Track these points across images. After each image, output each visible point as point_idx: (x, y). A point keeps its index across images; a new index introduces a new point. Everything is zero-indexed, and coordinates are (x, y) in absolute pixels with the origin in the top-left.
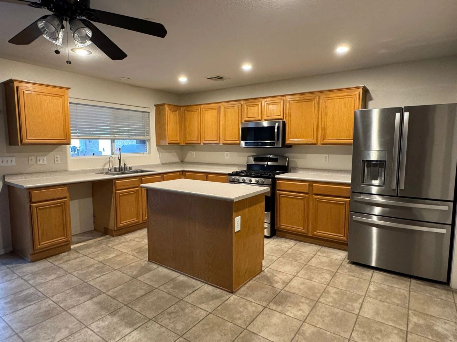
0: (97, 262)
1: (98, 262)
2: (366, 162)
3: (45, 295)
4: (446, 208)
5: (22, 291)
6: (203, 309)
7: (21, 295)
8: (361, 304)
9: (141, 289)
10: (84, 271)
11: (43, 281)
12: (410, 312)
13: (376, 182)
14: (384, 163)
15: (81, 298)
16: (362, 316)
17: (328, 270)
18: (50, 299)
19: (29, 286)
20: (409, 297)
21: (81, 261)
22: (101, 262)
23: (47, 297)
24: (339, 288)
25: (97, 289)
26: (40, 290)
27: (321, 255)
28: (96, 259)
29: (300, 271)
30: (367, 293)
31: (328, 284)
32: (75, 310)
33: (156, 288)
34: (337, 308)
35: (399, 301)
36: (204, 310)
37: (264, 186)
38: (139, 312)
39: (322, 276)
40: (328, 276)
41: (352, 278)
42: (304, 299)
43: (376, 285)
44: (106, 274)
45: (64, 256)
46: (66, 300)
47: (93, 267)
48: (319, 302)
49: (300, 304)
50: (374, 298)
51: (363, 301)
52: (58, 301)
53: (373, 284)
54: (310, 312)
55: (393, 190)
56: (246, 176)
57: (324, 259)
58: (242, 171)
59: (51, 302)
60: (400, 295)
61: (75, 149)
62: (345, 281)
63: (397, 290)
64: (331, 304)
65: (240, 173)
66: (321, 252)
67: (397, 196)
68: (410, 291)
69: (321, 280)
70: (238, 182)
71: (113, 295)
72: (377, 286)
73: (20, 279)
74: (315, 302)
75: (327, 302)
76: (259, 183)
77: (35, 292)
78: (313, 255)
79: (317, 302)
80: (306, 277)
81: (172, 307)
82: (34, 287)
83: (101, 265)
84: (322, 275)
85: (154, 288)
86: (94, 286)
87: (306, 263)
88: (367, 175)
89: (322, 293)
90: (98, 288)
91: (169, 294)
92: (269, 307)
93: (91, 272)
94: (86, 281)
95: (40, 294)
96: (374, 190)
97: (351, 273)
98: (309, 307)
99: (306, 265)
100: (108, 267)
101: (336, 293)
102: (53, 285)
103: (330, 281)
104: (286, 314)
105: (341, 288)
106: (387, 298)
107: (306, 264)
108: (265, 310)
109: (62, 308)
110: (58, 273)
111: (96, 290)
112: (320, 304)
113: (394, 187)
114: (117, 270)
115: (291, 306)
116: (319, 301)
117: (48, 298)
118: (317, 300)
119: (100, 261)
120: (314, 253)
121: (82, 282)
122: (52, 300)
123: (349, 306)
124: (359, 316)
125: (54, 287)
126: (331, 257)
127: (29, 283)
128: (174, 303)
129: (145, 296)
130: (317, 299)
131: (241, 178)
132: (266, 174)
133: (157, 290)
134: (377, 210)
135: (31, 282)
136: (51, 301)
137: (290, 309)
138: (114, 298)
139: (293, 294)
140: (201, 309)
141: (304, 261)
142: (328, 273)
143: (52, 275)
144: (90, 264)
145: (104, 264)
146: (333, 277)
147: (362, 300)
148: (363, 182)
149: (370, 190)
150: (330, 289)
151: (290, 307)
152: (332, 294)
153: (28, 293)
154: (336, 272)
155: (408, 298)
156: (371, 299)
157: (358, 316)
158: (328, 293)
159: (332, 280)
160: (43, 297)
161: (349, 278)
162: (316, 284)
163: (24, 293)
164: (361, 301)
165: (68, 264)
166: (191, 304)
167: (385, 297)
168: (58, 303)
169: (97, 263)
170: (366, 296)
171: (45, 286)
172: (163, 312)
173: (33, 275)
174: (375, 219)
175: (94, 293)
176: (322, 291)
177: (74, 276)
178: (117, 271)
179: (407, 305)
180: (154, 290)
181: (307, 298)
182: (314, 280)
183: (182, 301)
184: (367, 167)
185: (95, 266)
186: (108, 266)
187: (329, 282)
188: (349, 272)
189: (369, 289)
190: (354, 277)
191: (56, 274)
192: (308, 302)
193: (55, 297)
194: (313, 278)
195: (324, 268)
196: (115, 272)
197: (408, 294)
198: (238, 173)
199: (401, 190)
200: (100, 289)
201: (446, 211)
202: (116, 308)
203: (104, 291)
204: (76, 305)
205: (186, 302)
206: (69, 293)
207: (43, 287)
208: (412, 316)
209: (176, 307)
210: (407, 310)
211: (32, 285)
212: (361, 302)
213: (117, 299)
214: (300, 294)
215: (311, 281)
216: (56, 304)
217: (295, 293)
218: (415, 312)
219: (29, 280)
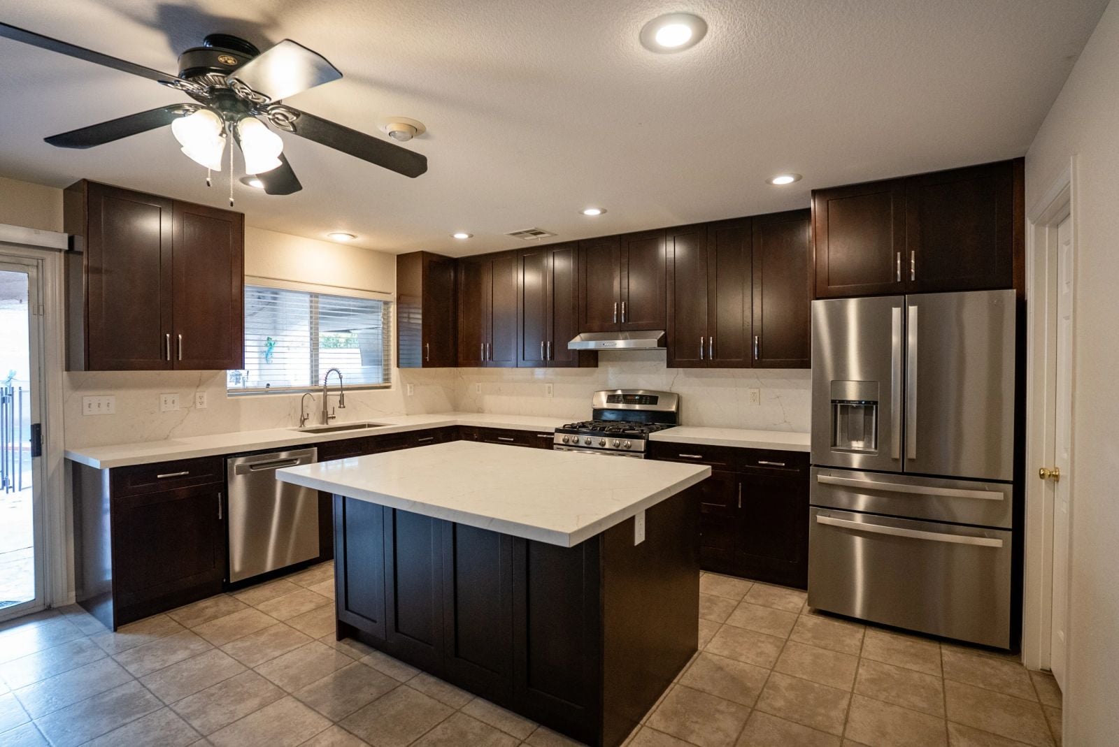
0: (275, 622)
1: (278, 622)
2: (839, 405)
3: (160, 700)
4: (998, 496)
5: (110, 690)
6: (505, 733)
7: (107, 699)
8: (845, 712)
9: (370, 685)
10: (248, 644)
11: (157, 666)
12: (950, 726)
13: (858, 445)
14: (874, 406)
15: (238, 707)
16: (852, 741)
17: (769, 636)
18: (171, 709)
19: (126, 677)
20: (944, 692)
21: (241, 619)
22: (283, 622)
23: (164, 703)
24: (797, 676)
25: (274, 684)
26: (149, 686)
27: (753, 601)
28: (275, 614)
29: (711, 639)
30: (857, 685)
31: (774, 667)
32: (223, 737)
33: (402, 684)
34: (797, 723)
35: (923, 701)
36: (509, 735)
37: (631, 454)
38: (366, 740)
39: (759, 650)
40: (770, 649)
41: (821, 651)
42: (725, 703)
43: (873, 665)
44: (293, 650)
45: (207, 607)
46: (205, 712)
47: (266, 634)
48: (756, 710)
49: (717, 716)
50: (871, 698)
51: (849, 705)
52: (188, 714)
53: (866, 664)
54: (740, 733)
55: (896, 460)
56: (593, 433)
57: (761, 612)
58: (583, 423)
59: (172, 716)
60: (923, 688)
61: (238, 377)
62: (808, 659)
63: (916, 676)
64: (782, 714)
65: (580, 427)
66: (752, 596)
67: (903, 473)
68: (943, 680)
69: (759, 659)
70: (577, 446)
71: (309, 699)
72: (874, 670)
73: (110, 662)
74: (750, 710)
75: (775, 709)
76: (620, 448)
77: (140, 692)
78: (736, 603)
79: (753, 709)
80: (726, 653)
81: (439, 727)
82: (136, 679)
83: (283, 628)
84: (759, 647)
85: (398, 684)
86: (268, 677)
87: (723, 622)
88: (842, 431)
89: (763, 689)
90: (276, 682)
91: (431, 697)
92: (649, 725)
93: (263, 644)
94: (252, 665)
95: (149, 696)
96: (856, 461)
97: (817, 642)
98: (736, 723)
99: (724, 626)
100: (298, 633)
101: (791, 687)
102: (179, 676)
103: (777, 661)
104: (689, 740)
105: (801, 676)
106: (898, 696)
107: (723, 624)
108: (642, 731)
109: (196, 731)
110: (192, 646)
111: (272, 687)
112: (759, 713)
113: (896, 453)
114: (318, 640)
115: (699, 720)
116: (756, 708)
117: (166, 706)
118: (752, 706)
119: (283, 620)
120: (739, 598)
121: (243, 668)
122: (174, 711)
123: (820, 718)
124: (845, 740)
125: (181, 679)
126: (775, 606)
127: (127, 671)
128: (443, 719)
129: (377, 702)
130: (752, 704)
131: (583, 439)
132: (634, 430)
133: (404, 687)
134: (862, 501)
135: (132, 668)
136: (172, 712)
137: (697, 727)
138: (310, 708)
139: (702, 692)
140: (501, 731)
141: (719, 615)
142: (770, 643)
143: (179, 652)
144: (261, 626)
145: (290, 626)
146: (782, 651)
147: (847, 702)
148: (835, 445)
149: (849, 460)
150: (777, 678)
151: (697, 722)
152: (784, 690)
153: (123, 695)
154: (787, 641)
155: (942, 695)
156: (866, 698)
157: (842, 741)
158: (775, 688)
159: (781, 657)
160: (158, 705)
161: (815, 651)
162: (747, 668)
163: (115, 695)
164: (844, 704)
165: (214, 625)
166: (478, 720)
167: (893, 693)
168: (189, 718)
169: (276, 624)
170: (855, 691)
171: (161, 678)
172: (419, 741)
173: (138, 651)
174: (858, 520)
175: (268, 694)
176: (761, 685)
177: (225, 653)
178: (317, 642)
179: (942, 711)
180: (399, 689)
181: (731, 702)
182: (743, 659)
183: (459, 714)
184: (841, 413)
185: (273, 631)
186: (299, 631)
187: (776, 663)
188: (814, 637)
189: (858, 676)
190: (825, 648)
191: (187, 648)
192: (733, 710)
193: (182, 704)
194: (741, 655)
195: (763, 631)
196: (313, 645)
197: (941, 686)
198: (575, 427)
199: (911, 460)
200: (280, 684)
201: (1000, 501)
202: (314, 730)
203: (290, 690)
204: (229, 724)
205: (469, 716)
206: (213, 695)
207: (158, 679)
208: (956, 736)
209: (446, 728)
210: (944, 722)
211: (133, 676)
212: (846, 707)
213: (317, 709)
214: (716, 693)
215: (736, 662)
216: (184, 720)
217: (703, 691)
218: (961, 727)
219: (127, 663)
